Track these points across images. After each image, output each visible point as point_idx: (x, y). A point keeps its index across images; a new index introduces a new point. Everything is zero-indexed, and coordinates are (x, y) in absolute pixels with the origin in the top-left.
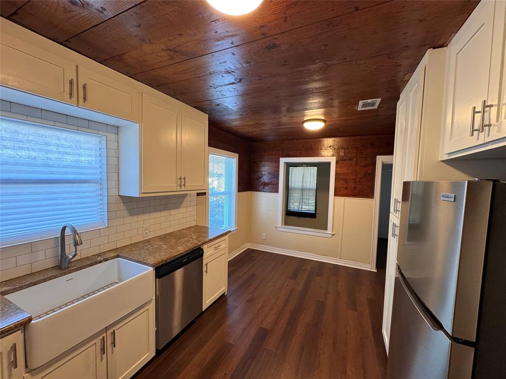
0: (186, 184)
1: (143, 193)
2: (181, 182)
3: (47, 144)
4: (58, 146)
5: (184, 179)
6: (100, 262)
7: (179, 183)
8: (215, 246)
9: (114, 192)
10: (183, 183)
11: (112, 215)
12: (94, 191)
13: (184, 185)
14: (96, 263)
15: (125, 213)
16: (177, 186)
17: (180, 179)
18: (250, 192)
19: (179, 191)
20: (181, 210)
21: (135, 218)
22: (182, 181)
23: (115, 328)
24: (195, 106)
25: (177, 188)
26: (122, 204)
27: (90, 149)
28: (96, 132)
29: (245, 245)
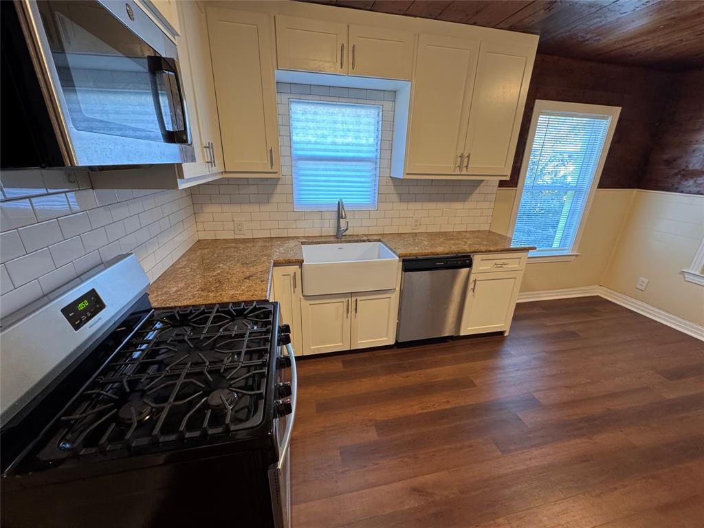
0: (470, 166)
1: (408, 174)
2: (462, 162)
3: (335, 122)
4: (343, 123)
5: (468, 157)
6: (364, 241)
7: (458, 164)
8: (498, 262)
9: (386, 173)
10: (465, 164)
11: (382, 197)
12: (369, 171)
13: (467, 167)
14: (361, 241)
15: (395, 197)
16: (455, 167)
17: (462, 157)
18: (635, 190)
19: (458, 175)
20: (467, 205)
21: (404, 206)
22: (464, 160)
23: (359, 299)
24: (508, 26)
25: (455, 171)
26: (393, 187)
27: (369, 124)
28: (373, 102)
29: (592, 287)
